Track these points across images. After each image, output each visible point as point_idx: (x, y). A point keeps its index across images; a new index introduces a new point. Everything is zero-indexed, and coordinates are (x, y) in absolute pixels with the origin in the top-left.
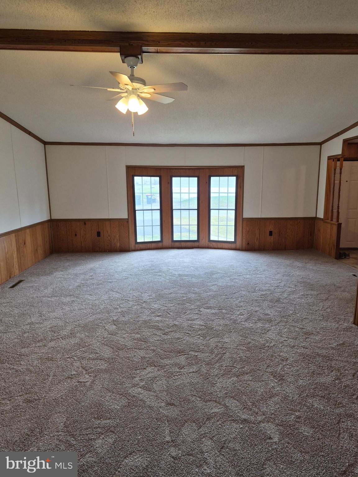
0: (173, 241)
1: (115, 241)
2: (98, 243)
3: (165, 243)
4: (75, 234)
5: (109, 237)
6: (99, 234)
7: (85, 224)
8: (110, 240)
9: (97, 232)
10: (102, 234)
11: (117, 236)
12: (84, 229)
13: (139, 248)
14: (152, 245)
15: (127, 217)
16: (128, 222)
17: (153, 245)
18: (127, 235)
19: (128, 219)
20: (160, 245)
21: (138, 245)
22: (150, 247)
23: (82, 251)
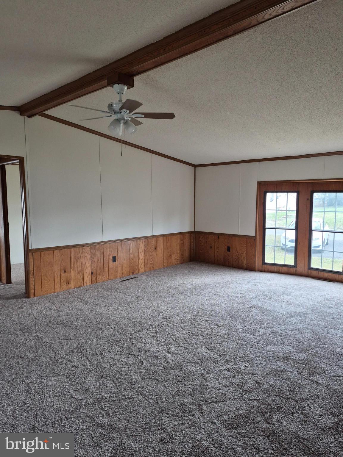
0: (310, 268)
1: (243, 258)
2: (228, 258)
3: (299, 268)
4: (210, 246)
5: (237, 253)
6: (229, 249)
7: (219, 238)
8: (238, 256)
9: (228, 247)
10: (231, 249)
11: (244, 253)
12: (217, 243)
13: (266, 270)
14: (282, 268)
15: (254, 235)
16: (255, 239)
17: (284, 269)
18: (253, 253)
19: (255, 237)
20: (293, 270)
21: (265, 266)
22: (280, 271)
23: (215, 263)
